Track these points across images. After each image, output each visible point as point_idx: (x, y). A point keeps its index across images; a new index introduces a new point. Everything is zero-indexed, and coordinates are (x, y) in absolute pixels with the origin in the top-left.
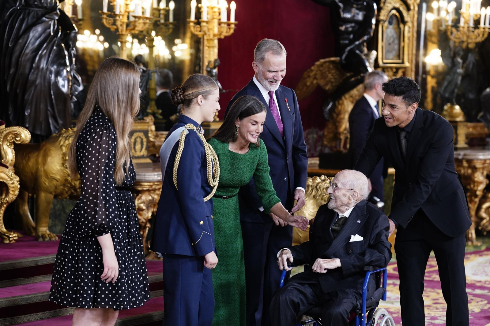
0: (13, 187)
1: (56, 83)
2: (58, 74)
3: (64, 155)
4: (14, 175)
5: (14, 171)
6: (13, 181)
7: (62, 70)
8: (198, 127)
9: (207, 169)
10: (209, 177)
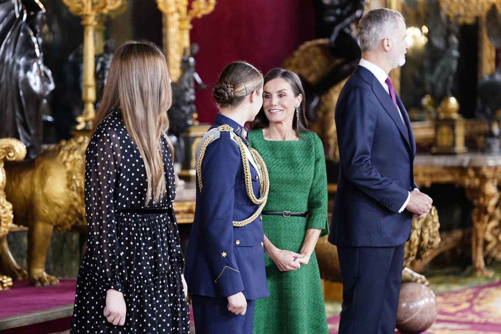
0: (5, 218)
1: (26, 81)
2: (28, 68)
3: (70, 173)
4: (6, 203)
5: (5, 196)
6: (5, 210)
7: (33, 64)
8: (239, 128)
9: (245, 182)
10: (249, 193)
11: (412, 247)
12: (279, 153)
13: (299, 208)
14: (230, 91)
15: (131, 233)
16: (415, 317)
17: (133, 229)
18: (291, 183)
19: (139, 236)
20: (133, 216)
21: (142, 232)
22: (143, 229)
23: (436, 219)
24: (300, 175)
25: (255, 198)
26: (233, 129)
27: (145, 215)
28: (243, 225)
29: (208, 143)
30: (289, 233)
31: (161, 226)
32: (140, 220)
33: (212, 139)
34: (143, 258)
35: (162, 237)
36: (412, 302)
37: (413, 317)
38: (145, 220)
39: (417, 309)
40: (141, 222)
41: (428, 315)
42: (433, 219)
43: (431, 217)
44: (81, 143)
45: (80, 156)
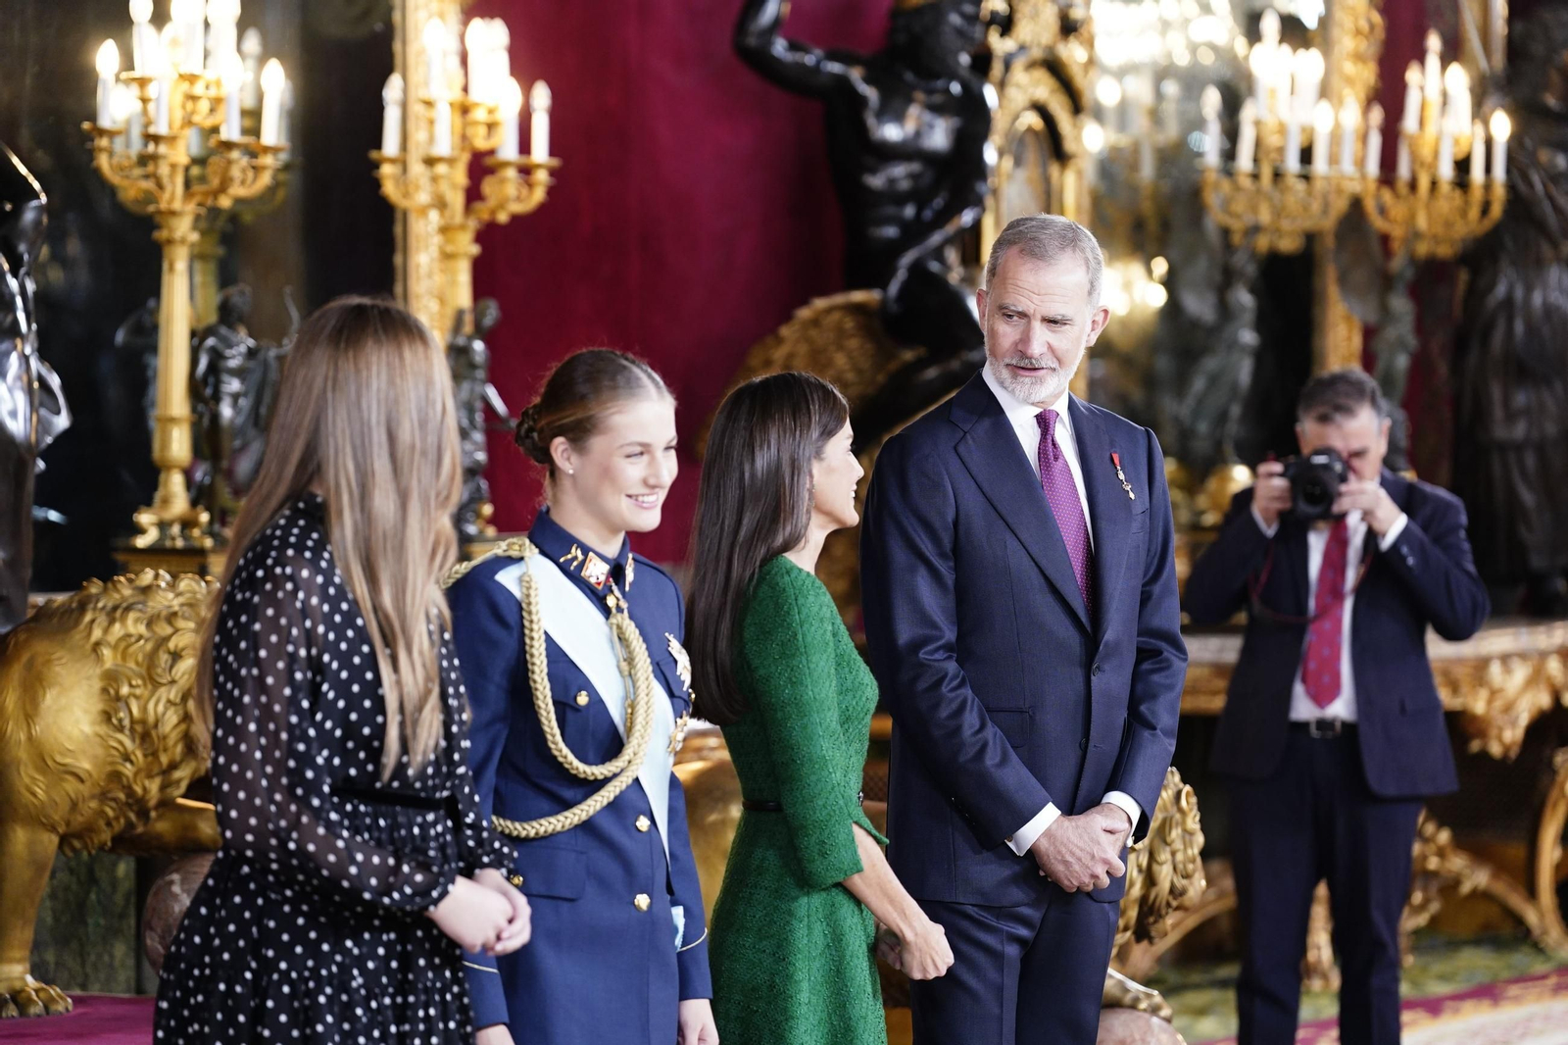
8: (574, 552)
42: (1184, 822)
43: (1178, 816)
44: (146, 590)
45: (142, 629)
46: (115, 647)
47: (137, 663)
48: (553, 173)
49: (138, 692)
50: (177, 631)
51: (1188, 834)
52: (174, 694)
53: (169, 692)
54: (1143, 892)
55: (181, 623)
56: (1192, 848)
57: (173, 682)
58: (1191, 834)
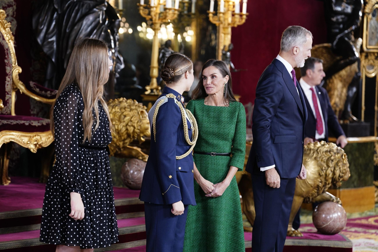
8: (179, 96)
9: (184, 131)
10: (186, 138)
11: (327, 178)
12: (212, 114)
13: (222, 150)
14: (171, 73)
15: (81, 160)
16: (330, 224)
17: (82, 158)
18: (215, 135)
19: (86, 163)
20: (83, 150)
21: (88, 160)
22: (89, 159)
23: (346, 161)
24: (222, 130)
25: (190, 141)
26: (176, 96)
27: (91, 150)
28: (181, 158)
29: (160, 105)
30: (214, 166)
31: (101, 158)
32: (87, 153)
33: (163, 102)
34: (89, 177)
35: (101, 165)
36: (329, 214)
37: (328, 224)
38: (90, 153)
39: (331, 219)
40: (87, 154)
41: (338, 223)
42: (343, 161)
43: (342, 160)
44: (120, 102)
45: (119, 110)
46: (113, 114)
47: (117, 117)
48: (247, 16)
49: (117, 123)
50: (126, 111)
51: (344, 165)
52: (124, 124)
53: (123, 124)
54: (332, 176)
55: (127, 109)
56: (345, 167)
57: (124, 122)
58: (345, 164)
